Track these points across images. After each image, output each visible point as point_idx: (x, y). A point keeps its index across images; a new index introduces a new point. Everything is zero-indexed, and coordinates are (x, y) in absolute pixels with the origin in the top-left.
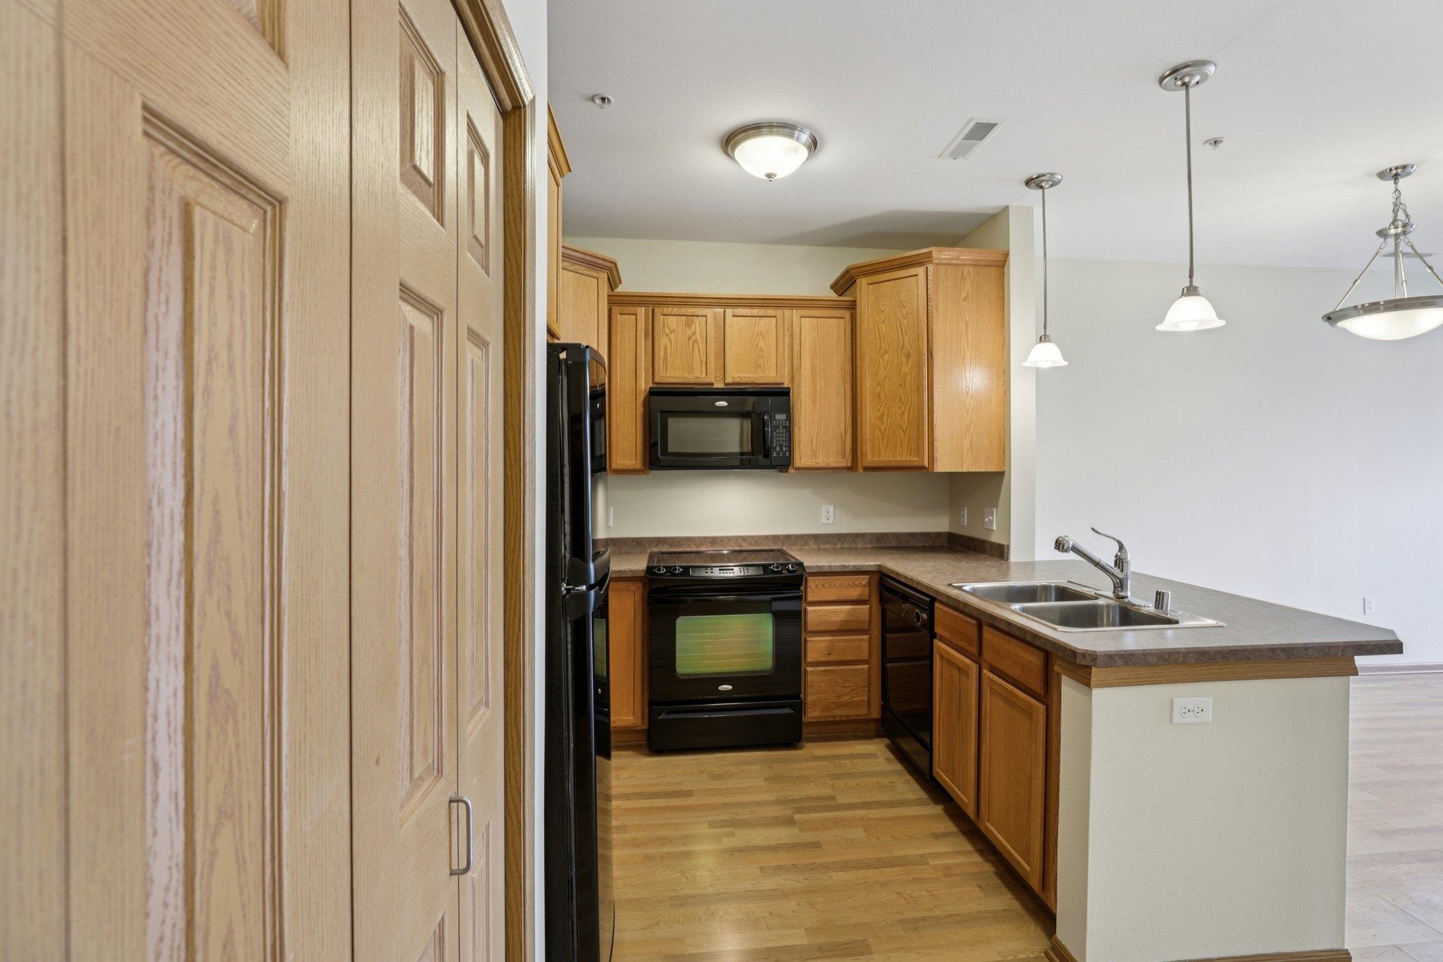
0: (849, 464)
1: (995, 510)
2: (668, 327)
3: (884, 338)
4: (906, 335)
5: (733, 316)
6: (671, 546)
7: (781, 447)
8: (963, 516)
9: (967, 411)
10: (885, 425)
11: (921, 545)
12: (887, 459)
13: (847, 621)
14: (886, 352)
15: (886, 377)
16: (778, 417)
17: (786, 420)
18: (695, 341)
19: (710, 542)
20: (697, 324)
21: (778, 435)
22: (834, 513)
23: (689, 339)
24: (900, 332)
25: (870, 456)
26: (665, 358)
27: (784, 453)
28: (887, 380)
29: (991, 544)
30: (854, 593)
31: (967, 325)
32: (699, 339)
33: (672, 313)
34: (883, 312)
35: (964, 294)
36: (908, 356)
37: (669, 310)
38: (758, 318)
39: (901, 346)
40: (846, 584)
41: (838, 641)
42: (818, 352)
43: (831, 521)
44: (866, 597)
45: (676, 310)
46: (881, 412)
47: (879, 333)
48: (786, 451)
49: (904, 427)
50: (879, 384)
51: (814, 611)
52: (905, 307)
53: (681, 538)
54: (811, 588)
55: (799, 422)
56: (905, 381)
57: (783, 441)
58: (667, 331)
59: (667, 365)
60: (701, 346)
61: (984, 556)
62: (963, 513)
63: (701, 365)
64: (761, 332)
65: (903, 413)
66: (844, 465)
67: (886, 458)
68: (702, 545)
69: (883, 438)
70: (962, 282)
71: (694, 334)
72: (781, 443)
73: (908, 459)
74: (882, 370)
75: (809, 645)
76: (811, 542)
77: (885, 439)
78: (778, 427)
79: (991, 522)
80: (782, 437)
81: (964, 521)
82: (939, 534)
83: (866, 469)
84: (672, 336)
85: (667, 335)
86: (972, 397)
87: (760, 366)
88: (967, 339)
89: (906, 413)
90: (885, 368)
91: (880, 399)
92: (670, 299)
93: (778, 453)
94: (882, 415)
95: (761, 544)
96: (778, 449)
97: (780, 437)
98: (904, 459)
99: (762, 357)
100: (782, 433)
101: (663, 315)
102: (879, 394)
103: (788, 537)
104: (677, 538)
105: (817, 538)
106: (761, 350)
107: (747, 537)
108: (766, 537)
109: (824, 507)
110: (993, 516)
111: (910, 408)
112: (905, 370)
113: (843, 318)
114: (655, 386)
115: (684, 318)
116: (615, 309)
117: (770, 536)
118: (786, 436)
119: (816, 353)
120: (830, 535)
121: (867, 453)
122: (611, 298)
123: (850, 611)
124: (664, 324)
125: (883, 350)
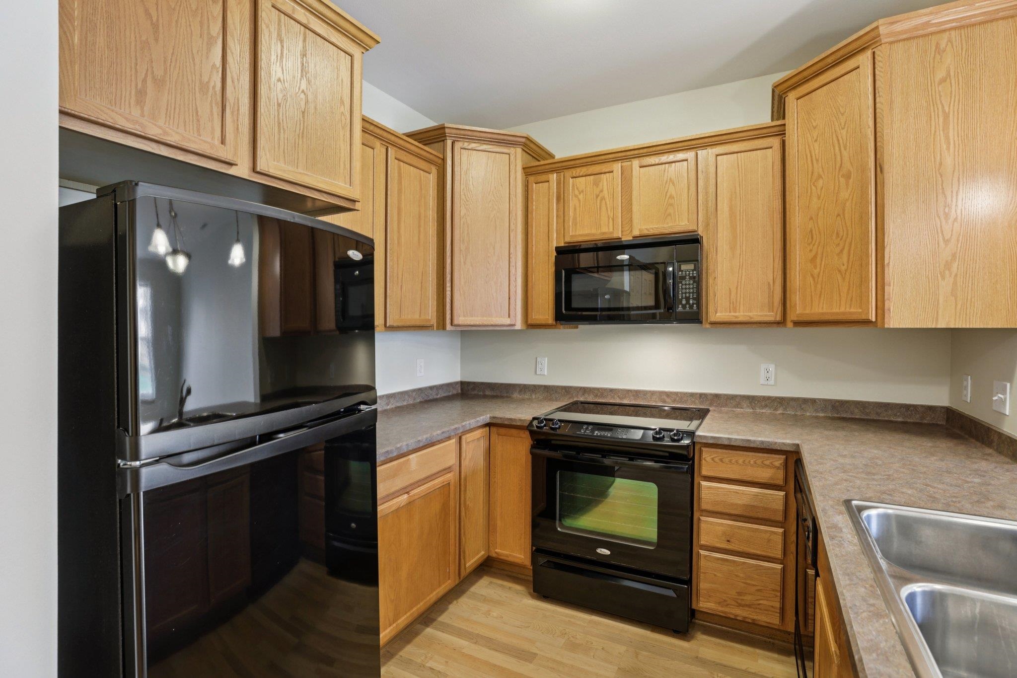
0: (779, 318)
1: (1008, 385)
2: (577, 189)
3: (817, 160)
4: (845, 149)
5: (640, 167)
6: (596, 396)
7: (688, 299)
8: (966, 387)
9: (947, 242)
10: (818, 270)
11: (900, 419)
12: (820, 311)
13: (754, 506)
14: (820, 177)
15: (819, 208)
16: (684, 267)
17: (693, 271)
18: (603, 198)
19: (633, 395)
20: (605, 180)
21: (684, 287)
22: (776, 374)
23: (597, 196)
24: (837, 148)
25: (799, 309)
26: (575, 219)
27: (691, 307)
28: (821, 213)
29: (1000, 435)
30: (764, 475)
31: (946, 116)
32: (606, 196)
33: (581, 174)
34: (815, 128)
35: (940, 74)
36: (848, 176)
37: (575, 172)
38: (667, 165)
39: (838, 165)
40: (752, 462)
41: (739, 527)
42: (738, 192)
43: (772, 382)
44: (780, 482)
45: (583, 171)
46: (814, 253)
47: (811, 156)
48: (693, 304)
49: (843, 268)
50: (811, 218)
51: (710, 488)
52: (842, 114)
53: (605, 390)
54: (706, 460)
55: (714, 271)
56: (844, 210)
57: (690, 293)
58: (577, 192)
59: (576, 225)
60: (608, 203)
61: (989, 451)
62: (965, 383)
63: (608, 220)
64: (670, 179)
65: (842, 251)
66: (772, 319)
67: (820, 309)
68: (625, 397)
69: (816, 286)
70: (938, 57)
71: (602, 191)
72: (688, 295)
73: (848, 310)
74: (815, 200)
75: (703, 525)
76: (745, 404)
77: (819, 286)
78: (683, 278)
79: (1003, 402)
80: (689, 288)
81: (966, 396)
82: (931, 409)
83: (797, 324)
84: (581, 197)
85: (576, 196)
86: (956, 219)
87: (670, 215)
88: (947, 138)
89: (846, 251)
90: (819, 198)
91: (812, 238)
92: (578, 162)
93: (684, 307)
94: (815, 257)
95: (686, 402)
96: (684, 302)
97: (686, 289)
98: (842, 310)
99: (671, 205)
100: (689, 284)
101: (572, 178)
102: (811, 231)
103: (717, 396)
104: (602, 389)
105: (752, 400)
106: (671, 197)
107: (671, 393)
108: (692, 395)
109: (763, 367)
110: (1004, 393)
111: (850, 244)
112: (844, 194)
113: (771, 148)
114: (567, 245)
115: (592, 177)
116: (532, 179)
117: (696, 394)
118: (693, 288)
119: (735, 192)
120: (769, 398)
121: (796, 304)
122: (528, 170)
123: (756, 495)
124: (573, 185)
125: (816, 174)
